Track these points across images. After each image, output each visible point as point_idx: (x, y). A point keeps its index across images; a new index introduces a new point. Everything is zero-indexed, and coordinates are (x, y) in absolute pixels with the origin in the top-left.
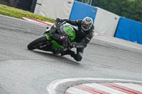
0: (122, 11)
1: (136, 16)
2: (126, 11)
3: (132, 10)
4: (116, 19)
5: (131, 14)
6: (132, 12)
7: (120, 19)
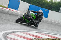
0: (31, 2)
1: (37, 4)
2: (32, 2)
3: (35, 1)
4: (28, 5)
5: (35, 3)
6: (35, 2)
7: (30, 5)
